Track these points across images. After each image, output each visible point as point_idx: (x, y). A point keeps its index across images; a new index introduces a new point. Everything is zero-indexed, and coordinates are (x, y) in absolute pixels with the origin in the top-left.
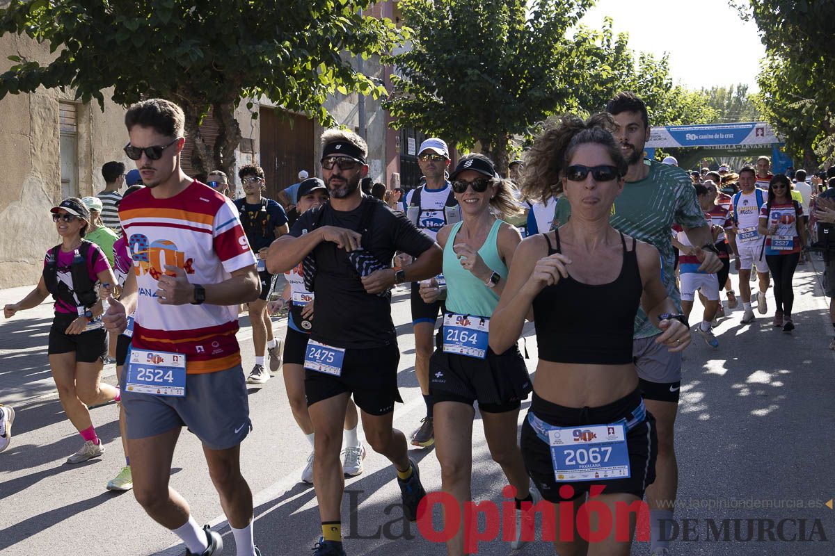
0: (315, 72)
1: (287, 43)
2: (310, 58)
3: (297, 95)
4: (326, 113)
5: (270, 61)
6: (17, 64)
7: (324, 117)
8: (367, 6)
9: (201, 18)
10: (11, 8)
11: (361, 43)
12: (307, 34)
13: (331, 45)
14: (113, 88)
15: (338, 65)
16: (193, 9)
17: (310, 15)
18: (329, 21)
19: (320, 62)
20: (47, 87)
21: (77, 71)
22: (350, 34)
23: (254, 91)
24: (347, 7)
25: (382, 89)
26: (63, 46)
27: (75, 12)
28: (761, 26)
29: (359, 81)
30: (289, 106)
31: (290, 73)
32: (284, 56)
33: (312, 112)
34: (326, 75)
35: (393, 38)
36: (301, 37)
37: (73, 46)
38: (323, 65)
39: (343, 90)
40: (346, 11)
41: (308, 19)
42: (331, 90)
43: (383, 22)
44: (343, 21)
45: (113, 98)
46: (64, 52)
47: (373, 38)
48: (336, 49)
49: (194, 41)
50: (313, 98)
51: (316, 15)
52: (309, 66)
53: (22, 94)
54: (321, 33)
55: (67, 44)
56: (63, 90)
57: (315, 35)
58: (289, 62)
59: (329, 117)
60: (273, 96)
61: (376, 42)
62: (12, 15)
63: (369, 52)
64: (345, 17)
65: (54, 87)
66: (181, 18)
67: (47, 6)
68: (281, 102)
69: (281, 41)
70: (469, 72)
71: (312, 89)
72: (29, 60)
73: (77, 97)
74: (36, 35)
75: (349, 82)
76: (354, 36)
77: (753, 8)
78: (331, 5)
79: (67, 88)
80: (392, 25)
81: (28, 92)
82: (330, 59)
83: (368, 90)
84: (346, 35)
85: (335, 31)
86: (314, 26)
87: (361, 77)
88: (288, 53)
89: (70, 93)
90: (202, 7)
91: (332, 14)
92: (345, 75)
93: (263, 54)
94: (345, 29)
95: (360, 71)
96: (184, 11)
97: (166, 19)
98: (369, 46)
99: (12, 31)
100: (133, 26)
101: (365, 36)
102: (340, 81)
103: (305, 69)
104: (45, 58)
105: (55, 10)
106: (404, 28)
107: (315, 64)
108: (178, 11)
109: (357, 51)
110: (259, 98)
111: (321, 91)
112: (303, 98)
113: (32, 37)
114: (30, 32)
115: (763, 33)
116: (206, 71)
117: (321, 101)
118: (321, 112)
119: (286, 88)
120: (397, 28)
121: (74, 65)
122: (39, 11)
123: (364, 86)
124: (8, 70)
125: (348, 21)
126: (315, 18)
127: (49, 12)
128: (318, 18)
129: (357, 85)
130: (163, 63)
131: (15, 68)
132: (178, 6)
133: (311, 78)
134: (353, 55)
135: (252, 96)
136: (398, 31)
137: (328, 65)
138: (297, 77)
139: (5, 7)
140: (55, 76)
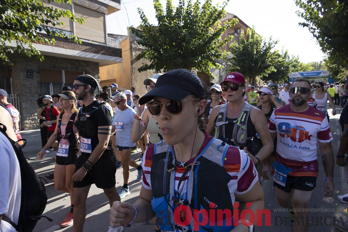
0: (207, 64)
1: (200, 57)
2: (206, 60)
3: (203, 69)
4: (210, 72)
5: (196, 61)
6: (143, 65)
7: (210, 74)
8: (220, 48)
9: (182, 52)
10: (142, 53)
11: (218, 56)
12: (205, 55)
13: (211, 57)
14: (163, 69)
15: (213, 62)
16: (180, 51)
17: (206, 50)
18: (210, 51)
19: (209, 61)
20: (149, 70)
21: (156, 66)
22: (215, 54)
23: (194, 68)
24: (215, 48)
25: (223, 67)
26: (153, 61)
27: (154, 53)
28: (321, 46)
29: (218, 65)
30: (202, 71)
31: (202, 64)
32: (199, 60)
33: (207, 72)
34: (210, 64)
35: (226, 55)
36: (204, 56)
37: (154, 61)
38: (209, 62)
39: (214, 67)
40: (215, 49)
41: (206, 52)
42: (211, 67)
43: (223, 51)
44: (213, 52)
45: (163, 71)
46: (153, 62)
47: (220, 55)
48: (212, 57)
49: (179, 58)
50: (207, 69)
51: (207, 50)
52: (206, 62)
53: (144, 71)
54: (208, 54)
55: (154, 60)
56: (153, 70)
57: (207, 55)
58: (201, 61)
59: (211, 74)
60: (198, 69)
61: (221, 56)
62: (142, 54)
63: (220, 58)
64: (214, 50)
65: (151, 69)
66: (177, 53)
67: (149, 52)
68: (200, 71)
69: (199, 57)
70: (246, 61)
71: (207, 67)
72: (147, 64)
73: (156, 71)
74: (148, 59)
75: (215, 65)
76: (216, 55)
77: (318, 41)
78: (210, 48)
79: (154, 69)
80: (225, 51)
81: (145, 71)
82: (211, 60)
83: (219, 67)
84: (214, 55)
85: (211, 54)
86: (207, 53)
87: (218, 64)
88: (200, 59)
89: (154, 70)
90: (182, 50)
91: (211, 50)
92: (214, 64)
93: (195, 60)
94: (213, 53)
95: (217, 62)
96: (178, 51)
97: (173, 54)
98: (219, 57)
99: (142, 58)
100: (167, 55)
101: (218, 55)
102: (213, 65)
103: (205, 63)
104: (149, 63)
105: (151, 52)
106: (228, 52)
107: (207, 62)
108: (176, 51)
109: (217, 58)
110: (195, 70)
111: (209, 68)
112: (205, 70)
113: (147, 59)
114: (147, 58)
115: (321, 48)
116: (183, 65)
117: (209, 70)
118: (209, 73)
119: (201, 68)
120: (227, 52)
121: (155, 65)
122: (148, 53)
123: (219, 66)
124: (142, 66)
125: (214, 51)
126: (207, 51)
127: (149, 54)
128: (208, 51)
129: (217, 66)
130: (173, 63)
131: (143, 66)
132: (176, 50)
133: (206, 65)
134: (216, 59)
135: (194, 69)
136: (226, 53)
137: (210, 62)
138: (203, 65)
139: (141, 53)
140: (151, 67)
